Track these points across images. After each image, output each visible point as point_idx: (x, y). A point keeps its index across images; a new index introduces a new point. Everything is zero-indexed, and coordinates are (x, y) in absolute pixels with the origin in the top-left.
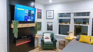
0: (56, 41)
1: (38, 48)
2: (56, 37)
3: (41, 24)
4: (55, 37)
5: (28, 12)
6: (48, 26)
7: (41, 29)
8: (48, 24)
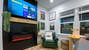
0: (58, 39)
1: (40, 45)
2: (58, 36)
3: (44, 24)
4: (56, 36)
5: (27, 8)
6: (51, 26)
7: (44, 29)
8: (50, 25)
